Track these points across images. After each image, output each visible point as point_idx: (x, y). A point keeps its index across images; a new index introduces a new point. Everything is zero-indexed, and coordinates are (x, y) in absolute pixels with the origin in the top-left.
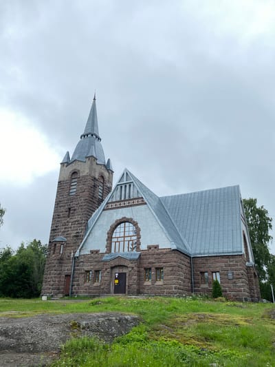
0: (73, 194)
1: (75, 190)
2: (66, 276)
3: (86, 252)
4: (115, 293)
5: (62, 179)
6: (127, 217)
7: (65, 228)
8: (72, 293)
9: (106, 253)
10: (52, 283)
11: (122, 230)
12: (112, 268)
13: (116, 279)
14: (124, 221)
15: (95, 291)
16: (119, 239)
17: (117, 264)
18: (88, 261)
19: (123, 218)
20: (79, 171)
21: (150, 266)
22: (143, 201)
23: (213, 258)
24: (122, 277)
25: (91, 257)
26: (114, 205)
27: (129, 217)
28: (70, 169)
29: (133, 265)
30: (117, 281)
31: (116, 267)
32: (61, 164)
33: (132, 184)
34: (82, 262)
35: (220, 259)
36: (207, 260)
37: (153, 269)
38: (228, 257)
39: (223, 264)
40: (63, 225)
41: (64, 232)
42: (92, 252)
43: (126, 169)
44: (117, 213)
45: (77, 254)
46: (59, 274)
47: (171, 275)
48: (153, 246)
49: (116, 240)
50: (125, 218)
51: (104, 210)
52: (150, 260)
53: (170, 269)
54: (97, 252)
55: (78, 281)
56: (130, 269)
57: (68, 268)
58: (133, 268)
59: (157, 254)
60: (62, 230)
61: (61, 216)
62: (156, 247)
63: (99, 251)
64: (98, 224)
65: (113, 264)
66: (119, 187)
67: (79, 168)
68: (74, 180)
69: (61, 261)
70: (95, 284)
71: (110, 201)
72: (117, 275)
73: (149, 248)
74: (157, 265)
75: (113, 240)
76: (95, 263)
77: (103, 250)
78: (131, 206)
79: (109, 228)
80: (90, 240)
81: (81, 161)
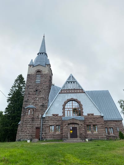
0: (38, 82)
1: (39, 81)
2: (36, 128)
3: (50, 115)
4: (71, 138)
5: (30, 74)
6: (74, 98)
7: (34, 101)
8: (42, 138)
9: (63, 116)
10: (28, 132)
11: (71, 104)
12: (69, 124)
13: (71, 130)
14: (72, 100)
15: (57, 137)
16: (70, 109)
17: (72, 122)
18: (51, 120)
19: (71, 99)
20: (41, 71)
21: (90, 124)
22: (82, 91)
23: (109, 121)
24: (74, 129)
25: (54, 118)
26: (65, 91)
27: (75, 99)
28: (35, 69)
29: (82, 123)
30: (71, 132)
31: (71, 124)
32: (29, 65)
33: (75, 82)
34: (47, 120)
35: (113, 122)
36: (107, 122)
37: (92, 125)
38: (116, 121)
39: (114, 124)
40: (32, 99)
41: (34, 103)
42: (54, 115)
43: (71, 74)
44: (68, 96)
45: (44, 116)
46: (32, 127)
47: (102, 128)
48: (91, 114)
49: (68, 109)
50: (73, 98)
51: (59, 93)
52: (89, 121)
53: (101, 125)
54: (57, 115)
55: (45, 131)
56: (80, 125)
57: (37, 124)
58: (82, 125)
59: (93, 118)
60: (32, 102)
61: (31, 93)
62: (92, 115)
63: (58, 115)
64: (56, 100)
65: (69, 122)
66: (68, 82)
67: (41, 69)
68: (38, 75)
69: (33, 119)
70: (57, 133)
71: (63, 89)
72: (71, 128)
73: (89, 115)
74: (94, 123)
75: (66, 109)
76: (56, 122)
77: (61, 114)
78: (76, 93)
79: (63, 103)
80: (52, 109)
81: (43, 66)
